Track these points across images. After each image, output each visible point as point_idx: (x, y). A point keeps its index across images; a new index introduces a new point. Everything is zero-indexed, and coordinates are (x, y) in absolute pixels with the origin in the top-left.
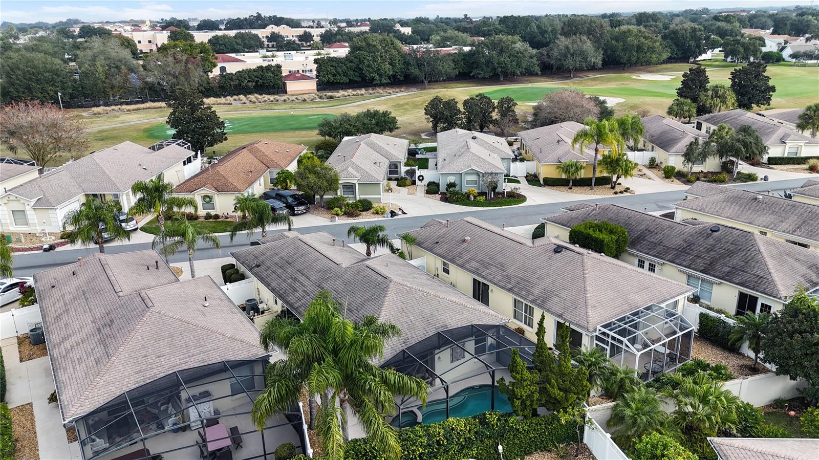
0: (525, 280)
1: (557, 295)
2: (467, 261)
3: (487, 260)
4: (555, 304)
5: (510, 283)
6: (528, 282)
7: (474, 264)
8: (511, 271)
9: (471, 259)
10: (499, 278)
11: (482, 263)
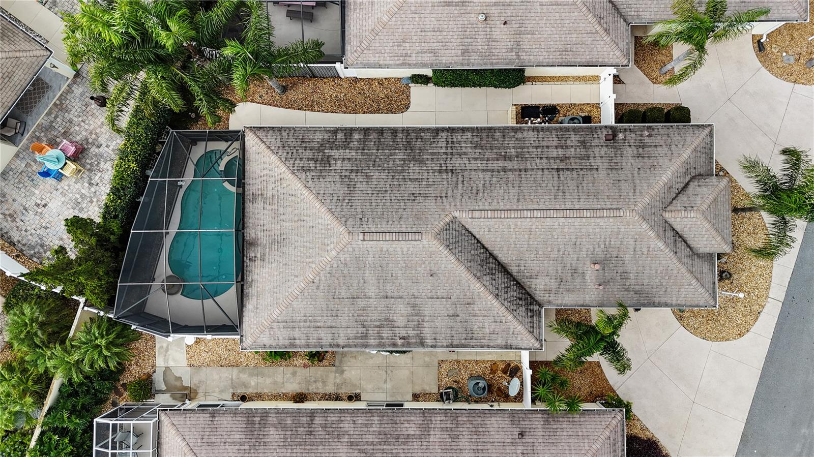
0: (305, 443)
1: (241, 443)
2: (425, 427)
4: (233, 428)
6: (298, 444)
9: (423, 436)
11: (400, 440)
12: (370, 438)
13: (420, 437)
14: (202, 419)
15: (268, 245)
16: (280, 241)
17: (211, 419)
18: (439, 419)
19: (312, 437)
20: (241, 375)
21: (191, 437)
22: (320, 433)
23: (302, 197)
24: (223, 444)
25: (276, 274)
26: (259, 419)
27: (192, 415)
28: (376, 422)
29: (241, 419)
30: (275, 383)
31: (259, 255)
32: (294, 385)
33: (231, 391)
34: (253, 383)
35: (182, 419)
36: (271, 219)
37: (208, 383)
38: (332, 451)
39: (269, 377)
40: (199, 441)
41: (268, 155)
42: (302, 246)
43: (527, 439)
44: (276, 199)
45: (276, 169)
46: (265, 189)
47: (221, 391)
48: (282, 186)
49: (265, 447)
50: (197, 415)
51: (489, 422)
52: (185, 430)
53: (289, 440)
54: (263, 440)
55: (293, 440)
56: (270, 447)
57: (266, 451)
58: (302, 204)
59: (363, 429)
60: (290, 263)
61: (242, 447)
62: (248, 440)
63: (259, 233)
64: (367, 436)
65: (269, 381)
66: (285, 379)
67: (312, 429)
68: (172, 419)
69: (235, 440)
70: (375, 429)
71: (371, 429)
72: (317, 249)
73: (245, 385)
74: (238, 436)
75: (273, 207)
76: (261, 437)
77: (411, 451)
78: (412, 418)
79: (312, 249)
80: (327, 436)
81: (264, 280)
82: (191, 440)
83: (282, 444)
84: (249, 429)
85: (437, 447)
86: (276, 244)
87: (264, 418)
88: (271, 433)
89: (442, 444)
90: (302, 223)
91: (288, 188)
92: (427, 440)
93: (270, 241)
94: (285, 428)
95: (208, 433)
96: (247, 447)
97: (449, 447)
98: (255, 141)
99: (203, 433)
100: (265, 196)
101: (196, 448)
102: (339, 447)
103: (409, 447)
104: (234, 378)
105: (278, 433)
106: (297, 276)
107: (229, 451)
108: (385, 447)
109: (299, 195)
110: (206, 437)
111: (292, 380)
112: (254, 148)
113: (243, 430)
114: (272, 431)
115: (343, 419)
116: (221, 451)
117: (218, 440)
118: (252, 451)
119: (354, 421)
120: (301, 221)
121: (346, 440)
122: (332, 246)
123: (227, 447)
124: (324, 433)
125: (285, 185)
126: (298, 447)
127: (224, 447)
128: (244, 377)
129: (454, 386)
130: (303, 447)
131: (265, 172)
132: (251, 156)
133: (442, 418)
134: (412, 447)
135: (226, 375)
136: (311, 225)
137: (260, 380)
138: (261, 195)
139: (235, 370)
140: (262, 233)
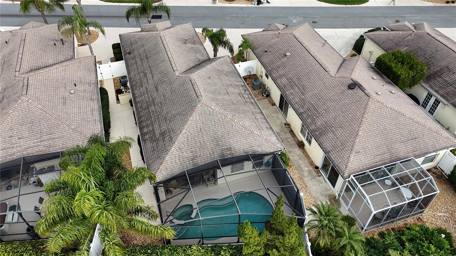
0: (315, 109)
1: (333, 131)
2: (281, 76)
3: (295, 80)
4: (328, 139)
5: (303, 107)
6: (317, 111)
7: (284, 81)
8: (308, 95)
9: (284, 75)
10: (297, 100)
11: (291, 81)
12: (297, 89)
13: (285, 76)
14: (334, 156)
15: (221, 148)
16: (217, 141)
17: (331, 152)
18: (274, 75)
19: (310, 108)
20: (306, 175)
21: (346, 154)
22: (306, 107)
23: (187, 133)
24: (339, 139)
25: (235, 139)
26: (316, 132)
27: (335, 161)
28: (289, 92)
29: (322, 139)
30: (300, 159)
31: (229, 152)
32: (296, 150)
33: (317, 178)
34: (307, 169)
35: (340, 165)
36: (205, 150)
37: (320, 191)
38: (311, 98)
39: (298, 162)
40: (345, 150)
41: (166, 162)
42: (215, 127)
43: (266, 50)
44: (192, 149)
45: (174, 154)
46: (188, 158)
47: (321, 182)
48: (184, 147)
49: (328, 122)
50: (334, 159)
51: (266, 62)
52: (345, 160)
53: (318, 115)
54: (325, 125)
55: (316, 114)
56: (326, 120)
57: (329, 120)
58: (191, 132)
59: (295, 94)
60: (227, 131)
61: (334, 130)
62: (329, 130)
63: (216, 155)
64: (297, 91)
65: (301, 162)
66: (295, 155)
67: (307, 110)
68: (344, 169)
69: (333, 135)
70: (292, 90)
71: (293, 91)
72: (214, 117)
73: (310, 172)
74: (331, 135)
75: (198, 150)
76: (324, 126)
77: (293, 75)
78: (279, 82)
79: (214, 120)
80: (306, 103)
81: (241, 145)
82: (347, 153)
83: (321, 117)
84: (324, 133)
85: (286, 69)
86: (219, 143)
87: (315, 130)
88: (319, 124)
89: (283, 69)
90: (203, 129)
91: (184, 143)
92: (285, 74)
93: (218, 147)
94: (313, 120)
95: (339, 149)
96: (333, 128)
97: (284, 67)
98: (159, 173)
99: (340, 151)
100: (192, 157)
101: (349, 148)
102: (308, 97)
103: (292, 77)
104: (309, 179)
105: (318, 121)
106: (232, 125)
107: (340, 134)
108: (297, 83)
109: (187, 135)
110: (341, 148)
111: (294, 152)
112: (164, 173)
113: (326, 135)
114: (319, 123)
115: (295, 103)
116: (342, 137)
117: (339, 142)
118: (333, 125)
119: (293, 99)
120: (201, 130)
121: (303, 97)
122: (209, 109)
123: (339, 136)
124: (306, 105)
125: (183, 145)
126: (318, 110)
127: (340, 137)
128: (306, 174)
129: (261, 94)
130: (317, 108)
131: (178, 161)
132: (170, 174)
133: (273, 74)
134: (291, 76)
135: (310, 183)
136: (201, 124)
137: (303, 166)
138: (192, 160)
139: (305, 179)
140: (215, 153)
